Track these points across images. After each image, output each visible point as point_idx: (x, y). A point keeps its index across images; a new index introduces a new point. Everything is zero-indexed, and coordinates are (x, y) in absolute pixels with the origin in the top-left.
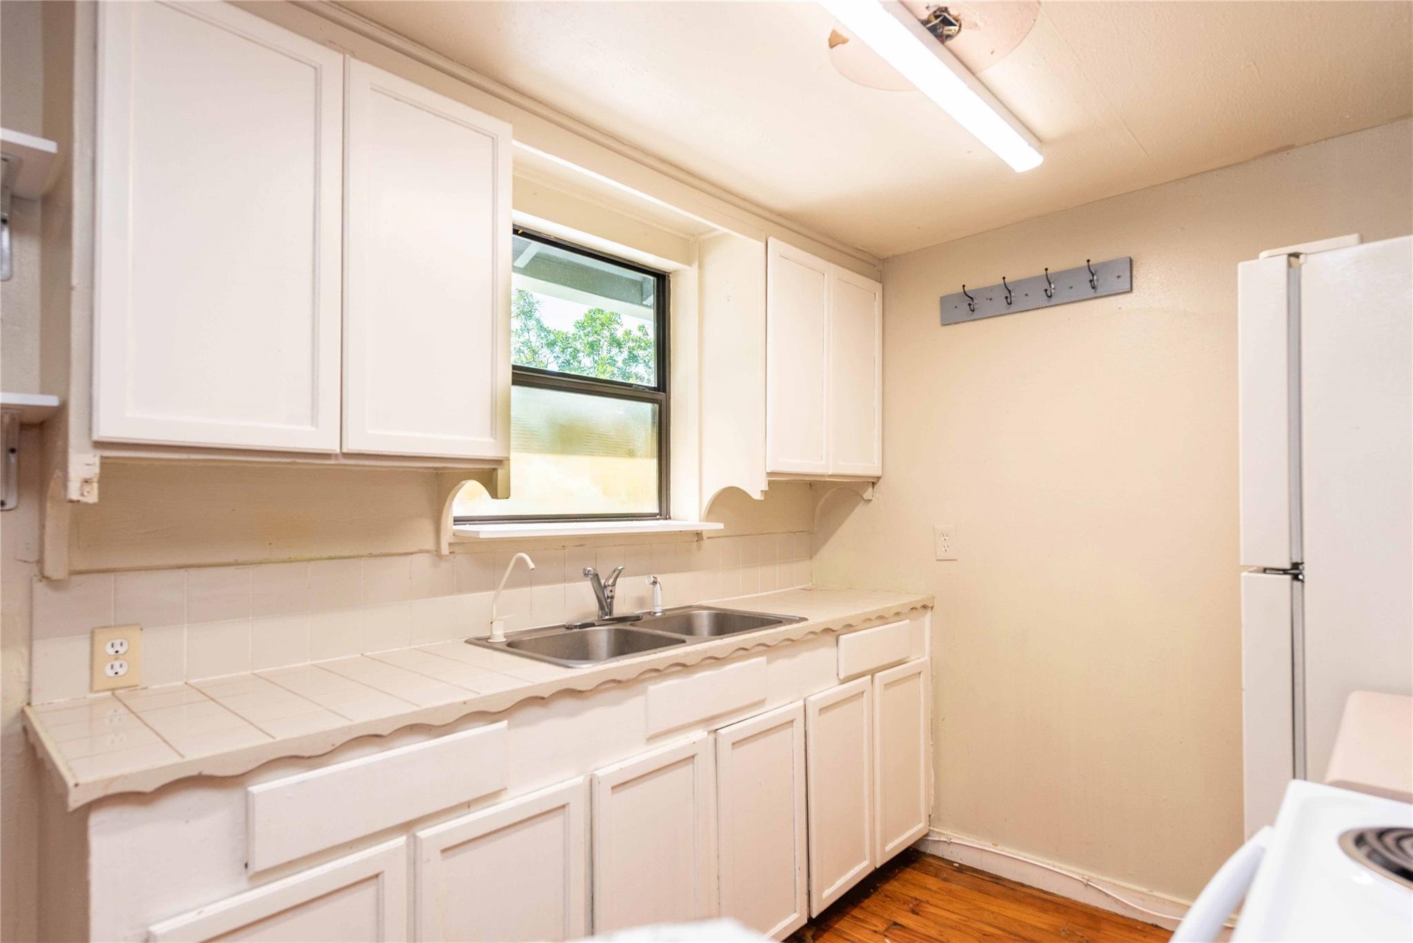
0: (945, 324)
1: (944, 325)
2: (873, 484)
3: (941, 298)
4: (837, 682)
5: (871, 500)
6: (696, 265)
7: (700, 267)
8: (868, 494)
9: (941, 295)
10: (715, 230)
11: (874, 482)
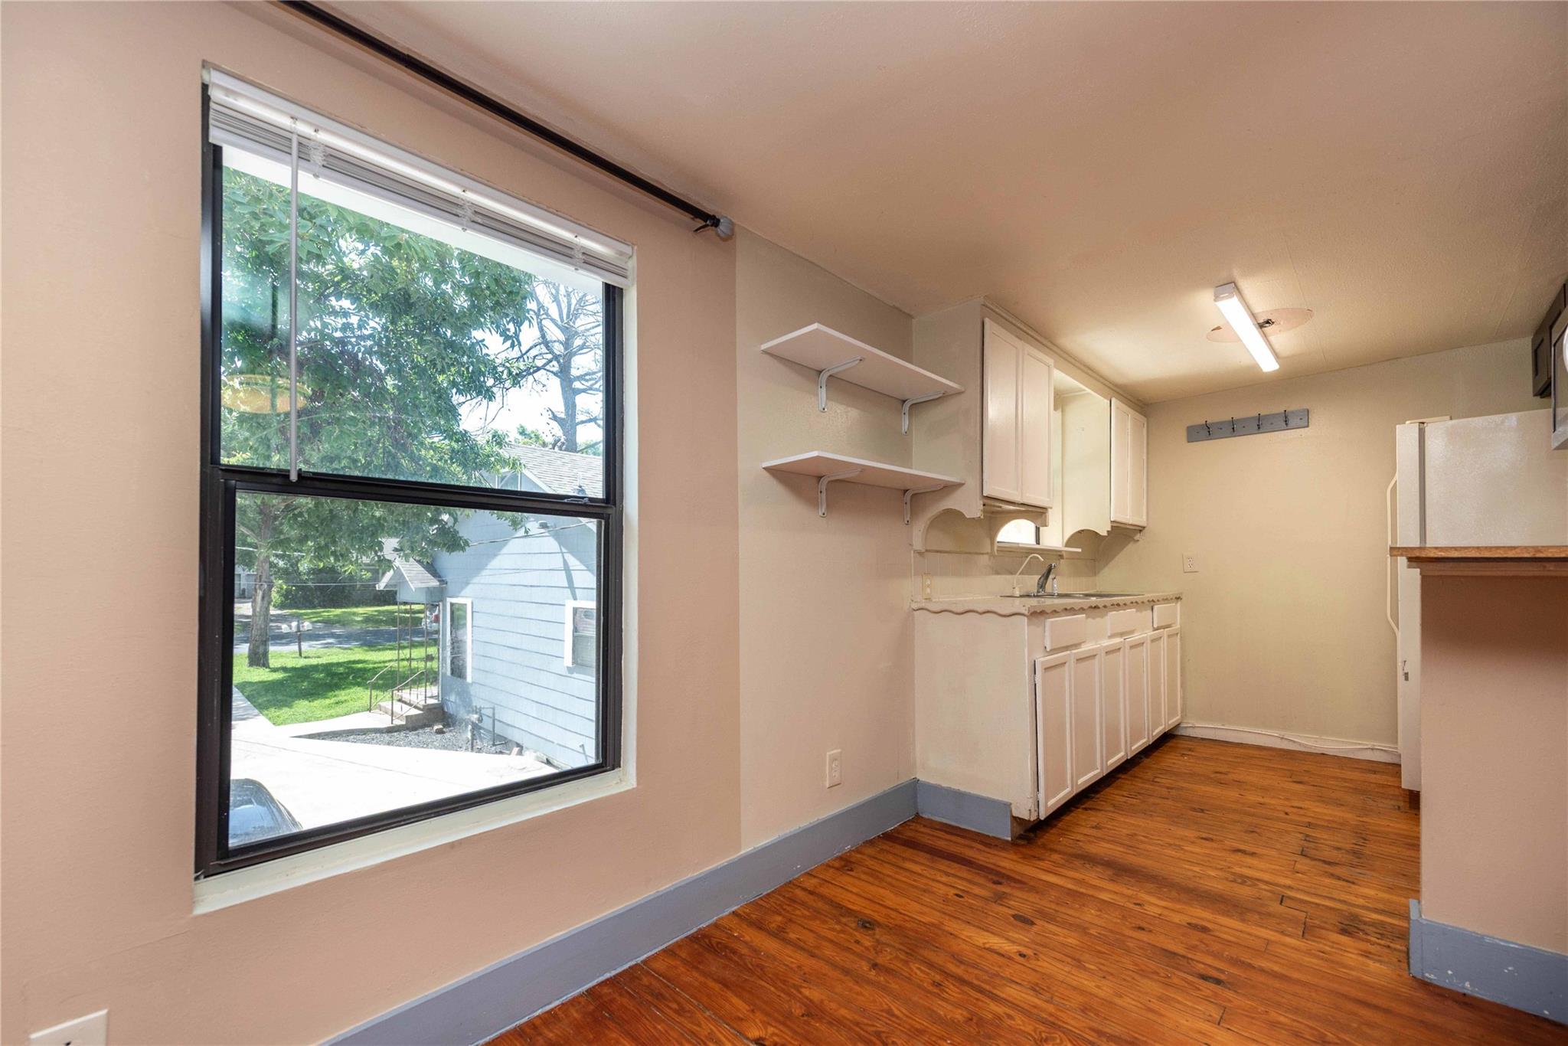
0: (1190, 440)
1: (1189, 442)
2: (1141, 531)
3: (1188, 428)
4: (1152, 629)
5: (1138, 541)
6: (1060, 410)
7: (1062, 411)
8: (1137, 537)
9: (1188, 425)
10: (1084, 390)
11: (1141, 529)
